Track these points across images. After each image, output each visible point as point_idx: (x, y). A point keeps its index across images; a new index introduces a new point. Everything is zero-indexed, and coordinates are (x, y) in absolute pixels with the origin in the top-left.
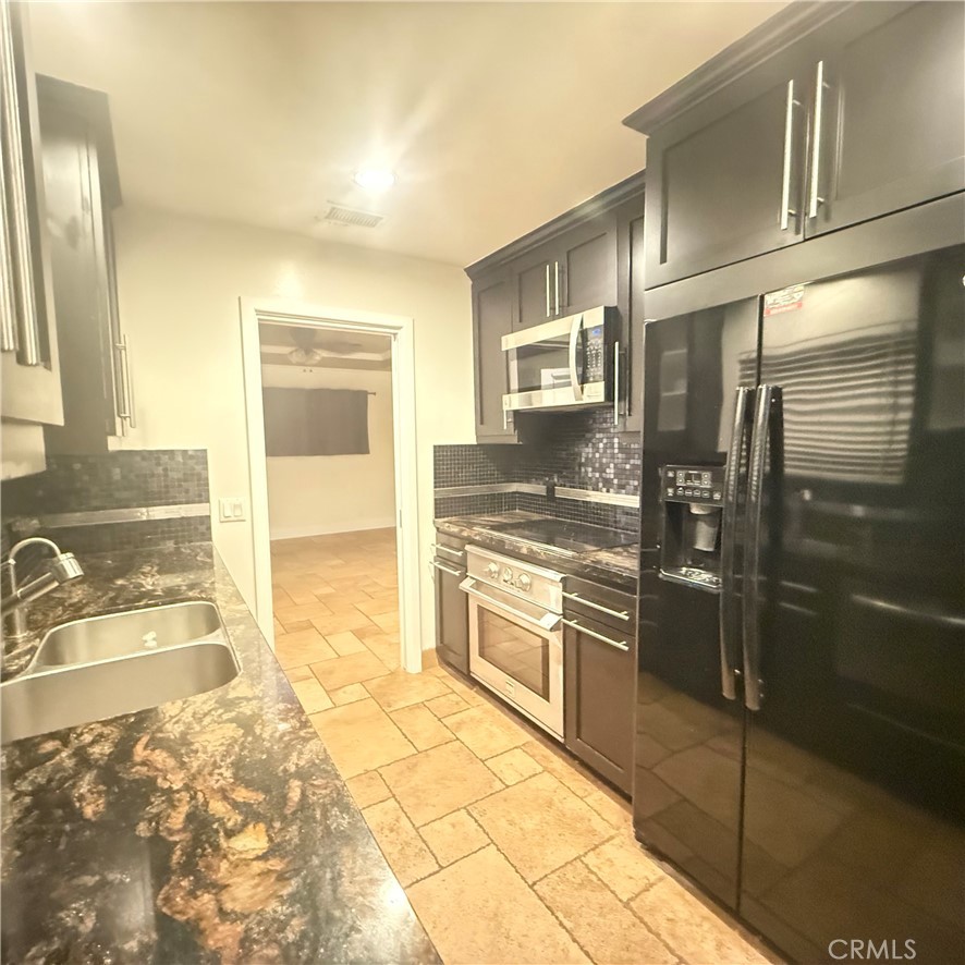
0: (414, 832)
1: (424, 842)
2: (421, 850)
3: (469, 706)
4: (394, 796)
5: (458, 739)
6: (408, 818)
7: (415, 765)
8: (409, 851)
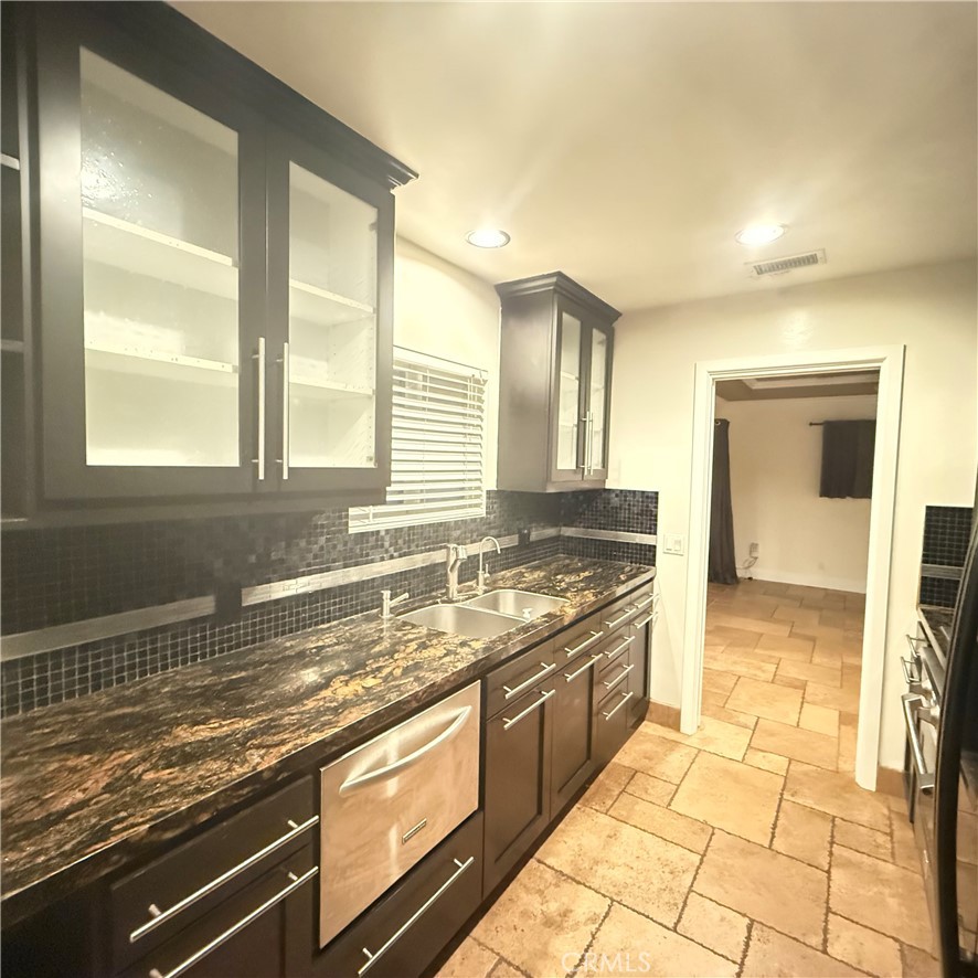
0: (686, 890)
1: (685, 903)
2: (676, 904)
3: (891, 861)
4: (704, 856)
5: (828, 872)
6: (695, 878)
7: (752, 854)
8: (666, 897)
